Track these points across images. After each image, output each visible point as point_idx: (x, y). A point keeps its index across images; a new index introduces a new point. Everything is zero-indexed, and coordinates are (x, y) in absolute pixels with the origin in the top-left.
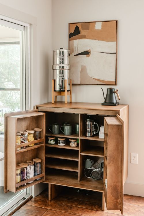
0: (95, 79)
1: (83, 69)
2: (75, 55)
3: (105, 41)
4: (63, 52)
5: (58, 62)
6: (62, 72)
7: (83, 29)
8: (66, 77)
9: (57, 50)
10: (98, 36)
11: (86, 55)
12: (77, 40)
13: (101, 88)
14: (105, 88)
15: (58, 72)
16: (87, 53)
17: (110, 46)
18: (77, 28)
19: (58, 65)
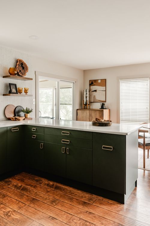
0: (98, 100)
1: (94, 97)
2: (91, 92)
3: (101, 86)
4: (87, 91)
5: (85, 94)
6: (86, 98)
7: (94, 82)
8: (88, 99)
9: (85, 90)
10: (99, 85)
12: (92, 86)
14: (101, 103)
15: (85, 98)
16: (96, 91)
17: (103, 88)
18: (92, 82)
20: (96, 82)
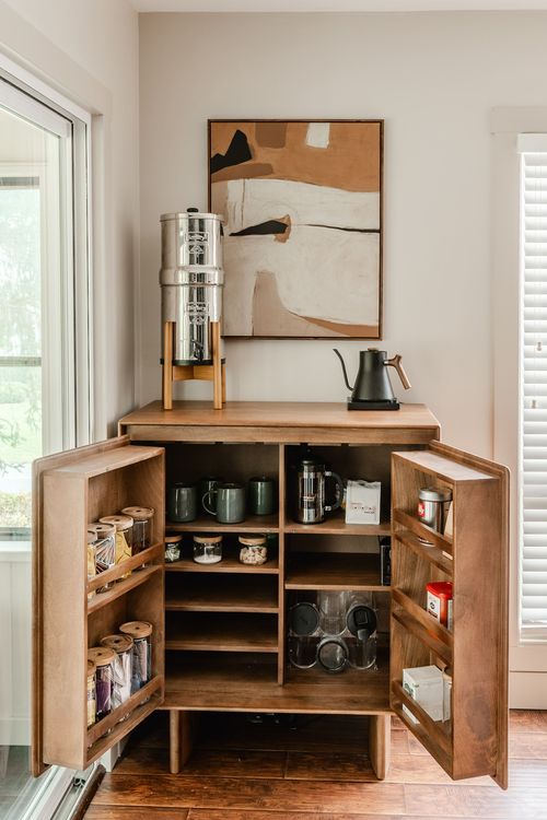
0: (306, 318)
1: (264, 284)
2: (233, 235)
3: (341, 187)
4: (201, 221)
5: (184, 259)
6: (198, 295)
7: (261, 143)
8: (213, 312)
9: (181, 215)
10: (317, 170)
11: (272, 236)
12: (242, 181)
13: (336, 351)
15: (184, 293)
16: (277, 228)
17: (356, 206)
18: (240, 139)
19: (183, 268)
20: (278, 142)
